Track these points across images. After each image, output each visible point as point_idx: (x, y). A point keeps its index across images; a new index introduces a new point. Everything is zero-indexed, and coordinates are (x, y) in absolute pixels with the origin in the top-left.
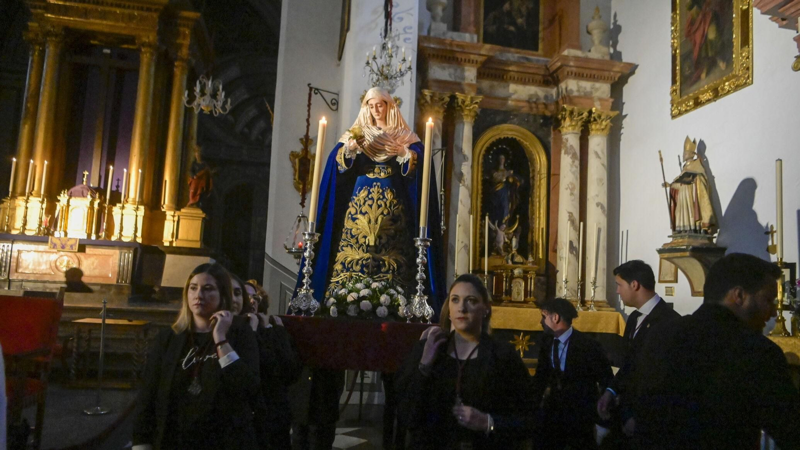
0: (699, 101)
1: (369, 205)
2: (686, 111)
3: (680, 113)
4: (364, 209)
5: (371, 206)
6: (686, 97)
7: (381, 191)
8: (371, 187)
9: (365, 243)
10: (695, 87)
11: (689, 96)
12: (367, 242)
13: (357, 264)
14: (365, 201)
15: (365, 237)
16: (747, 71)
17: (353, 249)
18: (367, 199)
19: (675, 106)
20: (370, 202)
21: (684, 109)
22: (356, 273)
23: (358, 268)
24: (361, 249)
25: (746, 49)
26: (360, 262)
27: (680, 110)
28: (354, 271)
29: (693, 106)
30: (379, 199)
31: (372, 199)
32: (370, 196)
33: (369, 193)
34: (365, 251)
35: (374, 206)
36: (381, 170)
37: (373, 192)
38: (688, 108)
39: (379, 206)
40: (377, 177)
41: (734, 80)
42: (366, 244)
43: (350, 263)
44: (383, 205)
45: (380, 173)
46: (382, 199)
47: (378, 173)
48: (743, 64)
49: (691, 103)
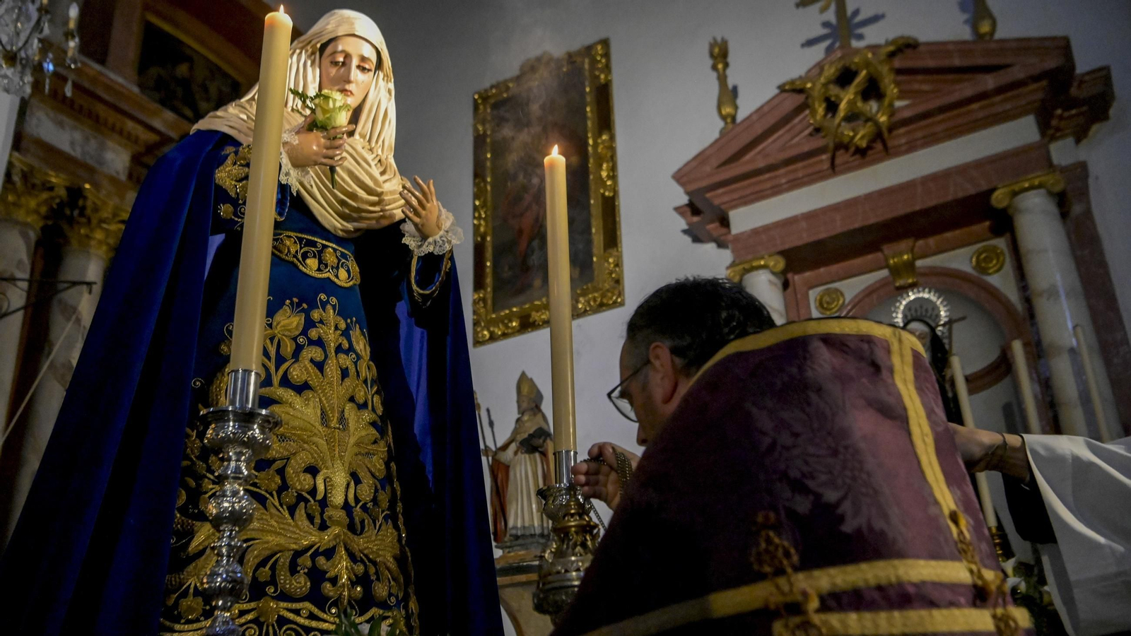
0: (531, 320)
1: (312, 361)
2: (505, 335)
3: (493, 338)
4: (298, 373)
5: (320, 366)
6: (507, 312)
7: (343, 325)
8: (313, 305)
9: (313, 492)
10: (522, 298)
11: (511, 311)
12: (321, 487)
13: (293, 569)
14: (298, 349)
15: (313, 471)
16: (616, 285)
17: (273, 511)
18: (301, 340)
19: (483, 324)
20: (315, 352)
21: (500, 333)
22: (289, 605)
23: (301, 583)
24: (301, 512)
25: (614, 252)
26: (305, 561)
27: (492, 334)
28: (284, 596)
29: (518, 328)
30: (339, 349)
31: (320, 343)
32: (313, 334)
33: (310, 324)
34: (318, 521)
35: (332, 369)
36: (339, 260)
37: (321, 322)
38: (510, 331)
39: (345, 373)
40: (328, 278)
41: (596, 295)
42: (320, 496)
43: (263, 563)
44: (352, 370)
45: (337, 268)
46: (347, 352)
47: (332, 268)
48: (611, 273)
49: (514, 324)
